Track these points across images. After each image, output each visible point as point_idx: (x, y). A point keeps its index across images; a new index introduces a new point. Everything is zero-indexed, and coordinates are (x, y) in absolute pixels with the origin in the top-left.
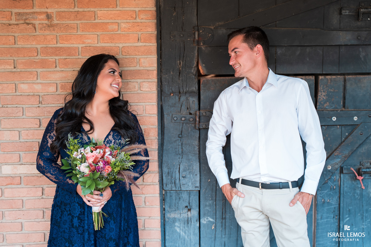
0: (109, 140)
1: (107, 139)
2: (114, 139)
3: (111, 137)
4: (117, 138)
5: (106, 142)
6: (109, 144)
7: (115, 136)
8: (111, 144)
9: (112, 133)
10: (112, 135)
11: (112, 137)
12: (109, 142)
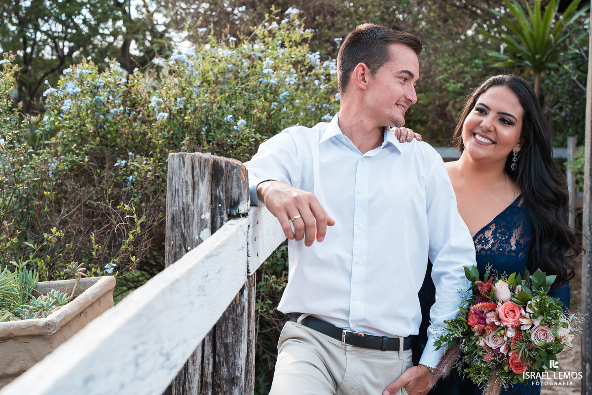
0: (485, 237)
1: (481, 235)
2: (495, 238)
3: (488, 234)
4: (502, 237)
5: (477, 241)
6: (482, 245)
7: (499, 233)
8: (486, 245)
9: (493, 227)
10: (493, 229)
11: (492, 235)
12: (483, 241)
